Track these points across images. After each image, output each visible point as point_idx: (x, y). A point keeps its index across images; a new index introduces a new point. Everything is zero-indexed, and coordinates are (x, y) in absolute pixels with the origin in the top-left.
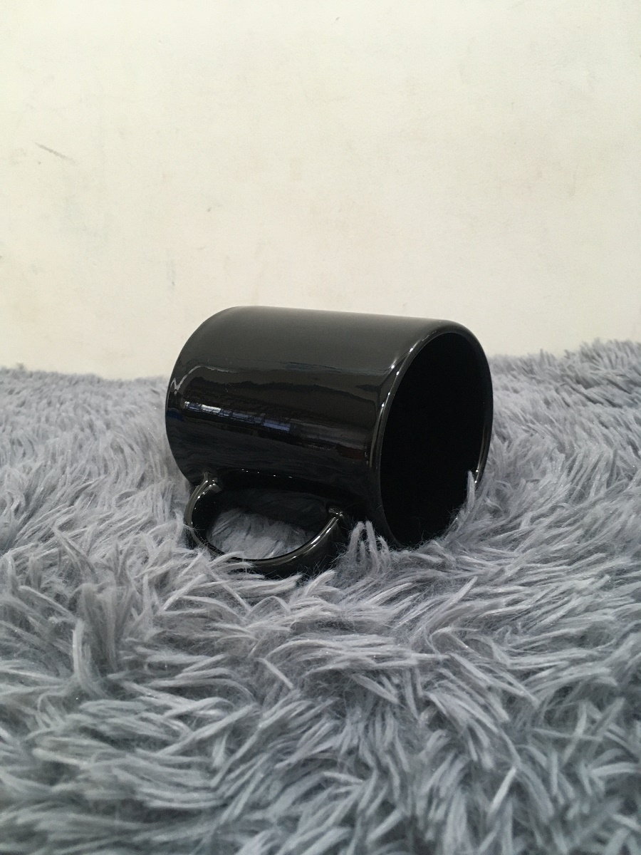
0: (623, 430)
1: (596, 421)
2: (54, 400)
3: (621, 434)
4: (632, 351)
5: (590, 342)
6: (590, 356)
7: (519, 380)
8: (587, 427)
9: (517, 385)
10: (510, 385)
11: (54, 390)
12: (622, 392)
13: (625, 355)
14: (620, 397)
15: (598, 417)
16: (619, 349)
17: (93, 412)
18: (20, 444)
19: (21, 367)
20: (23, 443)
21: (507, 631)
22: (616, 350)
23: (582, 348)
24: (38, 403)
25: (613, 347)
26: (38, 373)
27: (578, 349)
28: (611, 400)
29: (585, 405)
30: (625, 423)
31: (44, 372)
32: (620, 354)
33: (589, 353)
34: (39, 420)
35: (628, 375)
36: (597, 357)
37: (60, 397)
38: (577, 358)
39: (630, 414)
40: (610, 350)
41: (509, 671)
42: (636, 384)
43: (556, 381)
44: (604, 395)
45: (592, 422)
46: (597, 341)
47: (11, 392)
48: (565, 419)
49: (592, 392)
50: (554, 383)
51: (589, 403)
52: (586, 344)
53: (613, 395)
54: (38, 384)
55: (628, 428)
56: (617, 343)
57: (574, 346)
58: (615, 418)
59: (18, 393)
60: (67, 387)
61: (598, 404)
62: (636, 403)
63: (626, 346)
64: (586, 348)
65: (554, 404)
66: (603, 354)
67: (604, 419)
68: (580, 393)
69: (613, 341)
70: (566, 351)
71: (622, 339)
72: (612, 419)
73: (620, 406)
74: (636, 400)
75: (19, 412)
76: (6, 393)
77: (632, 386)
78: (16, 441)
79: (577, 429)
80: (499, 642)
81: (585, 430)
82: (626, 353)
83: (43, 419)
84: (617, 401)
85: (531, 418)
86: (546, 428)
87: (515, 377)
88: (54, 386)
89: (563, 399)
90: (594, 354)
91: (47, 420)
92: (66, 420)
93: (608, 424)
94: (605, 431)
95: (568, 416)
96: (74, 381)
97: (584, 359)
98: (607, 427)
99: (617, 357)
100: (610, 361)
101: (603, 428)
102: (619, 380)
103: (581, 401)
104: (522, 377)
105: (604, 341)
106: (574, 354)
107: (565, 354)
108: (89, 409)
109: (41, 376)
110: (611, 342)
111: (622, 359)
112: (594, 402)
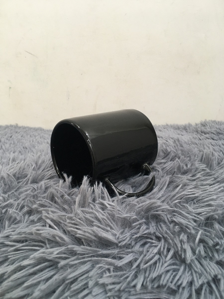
0: (219, 147)
1: (210, 144)
2: (32, 135)
3: (218, 148)
4: (217, 124)
5: (203, 120)
6: (204, 125)
7: (183, 132)
8: (208, 146)
9: (182, 133)
10: (180, 133)
11: (30, 132)
12: (216, 136)
13: (215, 125)
14: (216, 137)
15: (211, 143)
16: (213, 123)
17: (47, 139)
18: (26, 148)
19: (17, 125)
20: (27, 148)
21: (192, 203)
22: (212, 123)
23: (201, 122)
24: (27, 136)
25: (210, 122)
26: (22, 127)
27: (200, 122)
28: (213, 138)
29: (206, 140)
30: (219, 145)
31: (24, 127)
32: (213, 124)
33: (203, 124)
34: (30, 141)
35: (217, 131)
36: (206, 125)
37: (33, 134)
38: (200, 125)
39: (220, 142)
40: (210, 123)
41: (194, 213)
42: (220, 134)
43: (195, 132)
44: (211, 137)
45: (209, 144)
46: (206, 120)
47: (17, 132)
48: (201, 144)
49: (207, 136)
50: (195, 133)
51: (207, 139)
52: (202, 121)
53: (214, 137)
54: (25, 130)
55: (220, 147)
56: (212, 121)
57: (198, 122)
58: (216, 143)
59: (19, 133)
60: (34, 131)
61: (209, 139)
62: (221, 139)
63: (214, 122)
64: (202, 123)
65: (197, 139)
66: (208, 124)
67: (213, 143)
68: (203, 136)
69: (210, 120)
70: (196, 123)
71: (213, 119)
72: (215, 144)
73: (216, 140)
74: (221, 138)
75: (22, 139)
76: (15, 133)
77: (218, 134)
78: (25, 147)
79: (205, 146)
80: (190, 206)
81: (207, 147)
82: (215, 124)
83: (31, 141)
84: (215, 138)
85: (191, 143)
86: (195, 146)
87: (181, 131)
88: (30, 131)
89: (199, 138)
90: (205, 124)
91: (33, 141)
92: (39, 141)
93: (214, 145)
94: (214, 147)
95: (202, 143)
96: (36, 130)
97: (202, 126)
98: (214, 146)
99: (212, 125)
100: (210, 126)
101: (213, 146)
102: (215, 132)
103: (205, 138)
104: (184, 131)
105: (208, 120)
106: (198, 124)
107: (195, 124)
108: (45, 138)
109: (24, 128)
110: (210, 121)
111: (214, 126)
112: (208, 139)
